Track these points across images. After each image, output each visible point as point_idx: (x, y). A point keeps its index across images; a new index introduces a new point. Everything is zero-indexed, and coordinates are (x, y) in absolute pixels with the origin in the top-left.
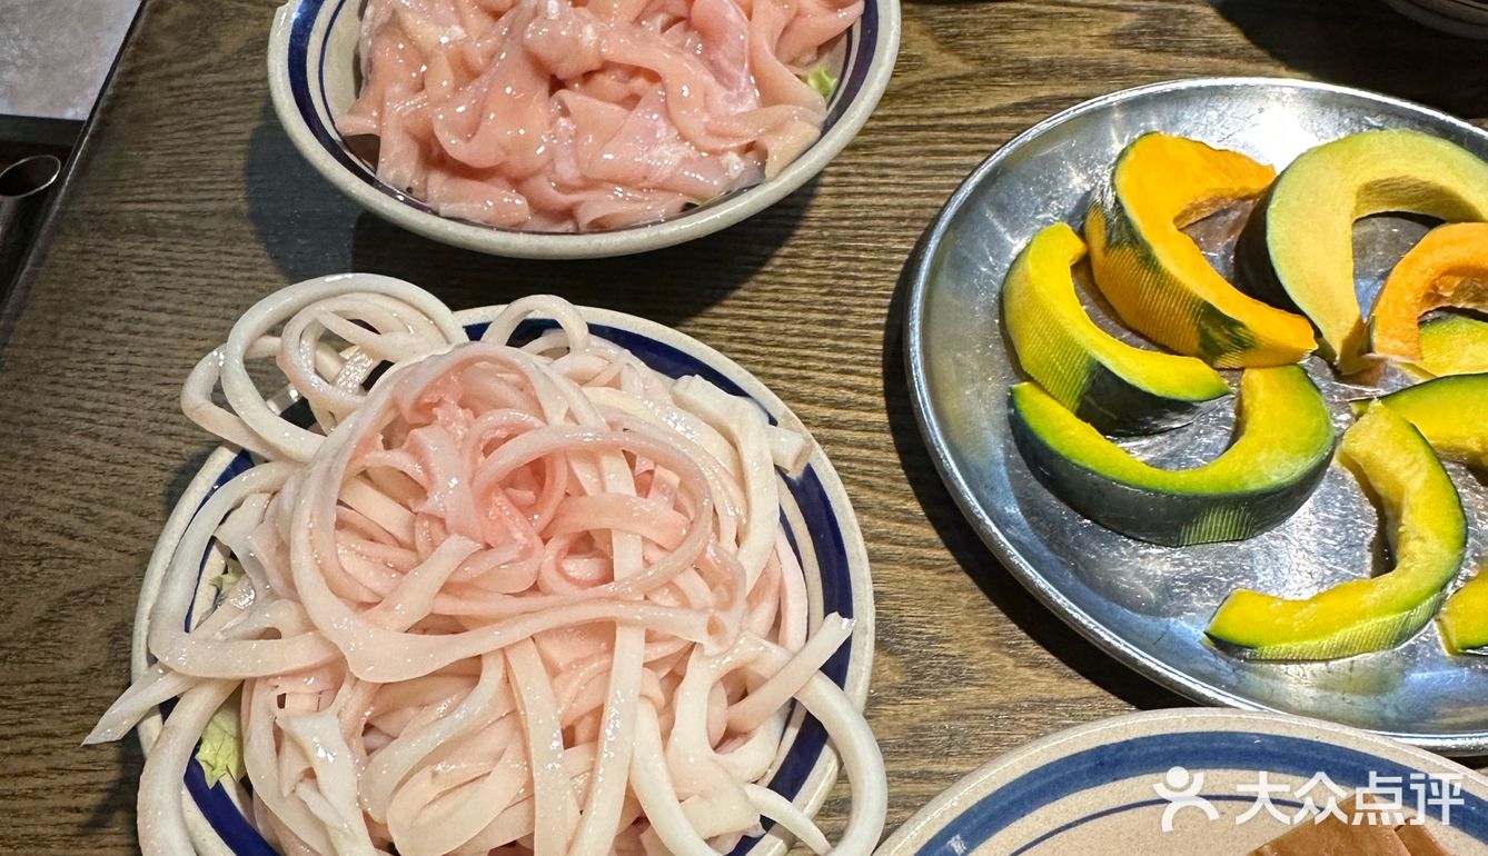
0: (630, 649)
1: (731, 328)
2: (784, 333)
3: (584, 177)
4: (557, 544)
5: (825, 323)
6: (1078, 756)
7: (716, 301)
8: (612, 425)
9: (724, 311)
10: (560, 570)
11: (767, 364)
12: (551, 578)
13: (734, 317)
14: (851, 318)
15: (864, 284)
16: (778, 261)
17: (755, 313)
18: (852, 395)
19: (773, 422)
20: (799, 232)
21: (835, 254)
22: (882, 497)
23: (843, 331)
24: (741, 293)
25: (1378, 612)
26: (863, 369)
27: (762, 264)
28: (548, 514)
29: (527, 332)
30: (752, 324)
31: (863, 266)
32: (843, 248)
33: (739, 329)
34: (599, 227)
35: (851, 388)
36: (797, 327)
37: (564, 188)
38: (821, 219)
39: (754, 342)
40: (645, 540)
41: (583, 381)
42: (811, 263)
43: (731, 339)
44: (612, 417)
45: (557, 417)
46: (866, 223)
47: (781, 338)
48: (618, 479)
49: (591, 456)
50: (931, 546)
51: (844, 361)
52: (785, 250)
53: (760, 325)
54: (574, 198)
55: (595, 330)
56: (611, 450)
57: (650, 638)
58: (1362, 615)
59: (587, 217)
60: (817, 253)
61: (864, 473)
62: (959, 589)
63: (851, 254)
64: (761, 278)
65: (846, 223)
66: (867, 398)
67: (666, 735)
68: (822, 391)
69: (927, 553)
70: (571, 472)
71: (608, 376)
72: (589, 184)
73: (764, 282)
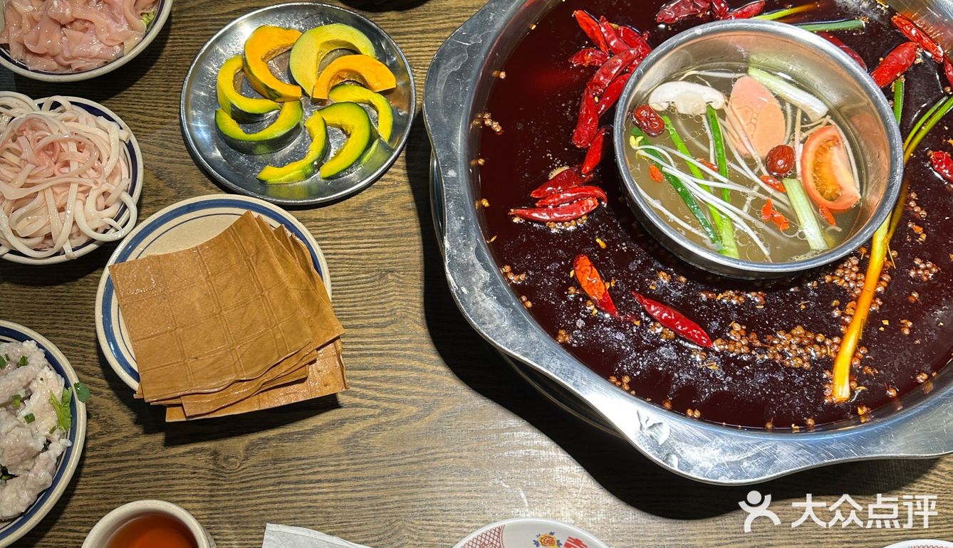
0: (74, 188)
1: (134, 94)
2: (151, 95)
3: (71, 56)
4: (58, 165)
5: (164, 91)
6: (184, 206)
7: (131, 86)
8: (72, 133)
9: (133, 88)
10: (59, 170)
11: (145, 105)
12: (57, 173)
13: (136, 90)
14: (172, 89)
15: (177, 78)
16: (151, 71)
17: (142, 89)
18: (169, 114)
19: (121, 128)
20: (159, 60)
21: (169, 67)
22: (175, 145)
23: (170, 93)
24: (139, 82)
25: (296, 170)
26: (173, 106)
27: (146, 72)
28: (56, 157)
29: (55, 105)
30: (141, 92)
31: (177, 71)
32: (172, 66)
33: (137, 94)
34: (79, 71)
35: (169, 112)
36: (154, 93)
37: (67, 59)
38: (166, 56)
39: (141, 98)
40: (79, 162)
41: (68, 120)
42: (161, 71)
43: (134, 98)
44: (72, 131)
45: (55, 133)
46: (181, 56)
47: (150, 97)
48: (73, 147)
49: (65, 141)
50: (187, 158)
51: (168, 103)
52: (154, 67)
53: (144, 93)
54: (69, 62)
55: (72, 103)
56: (70, 140)
57: (80, 186)
58: (293, 171)
59: (75, 67)
60: (164, 68)
61: (171, 138)
62: (194, 169)
63: (174, 67)
64: (146, 77)
65: (174, 56)
66: (174, 115)
67: (84, 209)
68: (161, 113)
69: (186, 160)
70: (61, 146)
71: (74, 119)
72: (74, 58)
73: (147, 78)
